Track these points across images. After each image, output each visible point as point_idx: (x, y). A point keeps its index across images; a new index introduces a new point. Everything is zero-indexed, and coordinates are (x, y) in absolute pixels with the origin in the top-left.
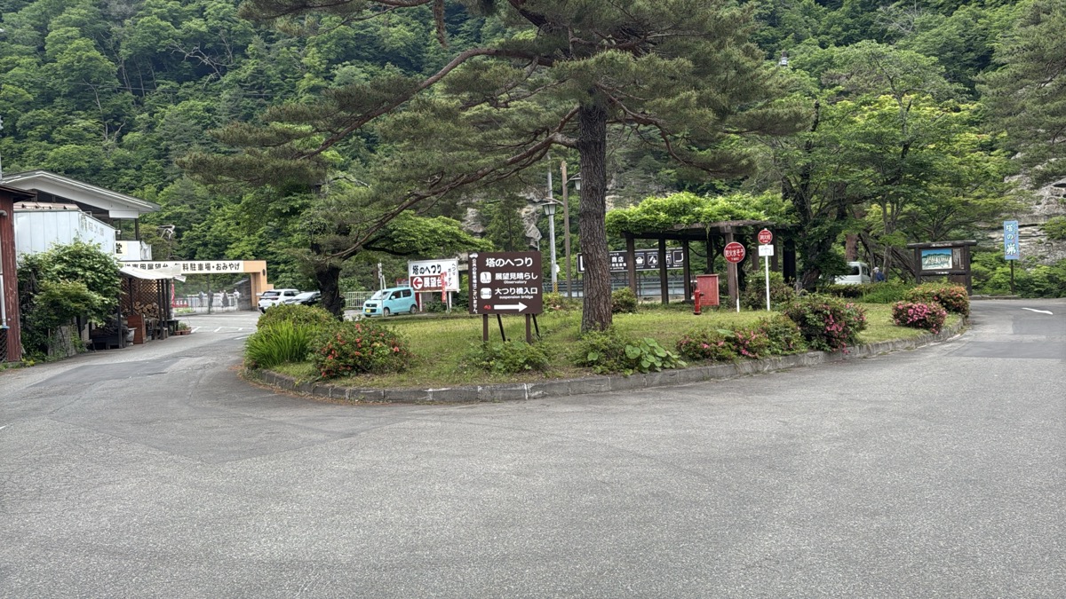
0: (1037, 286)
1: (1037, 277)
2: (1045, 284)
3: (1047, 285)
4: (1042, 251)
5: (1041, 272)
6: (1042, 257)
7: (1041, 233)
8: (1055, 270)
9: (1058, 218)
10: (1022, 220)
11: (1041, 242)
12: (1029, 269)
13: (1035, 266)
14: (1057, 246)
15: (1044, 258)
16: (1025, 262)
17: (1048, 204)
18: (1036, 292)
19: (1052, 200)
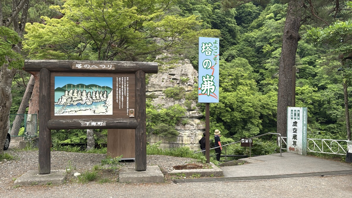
0: (162, 118)
1: (162, 114)
2: (165, 117)
3: (166, 117)
4: (163, 102)
5: (164, 111)
6: (163, 105)
7: (163, 94)
8: (169, 111)
9: (170, 88)
10: (156, 88)
11: (163, 98)
12: (158, 110)
13: (161, 109)
14: (169, 100)
15: (164, 105)
16: (157, 107)
17: (166, 82)
18: (161, 120)
19: (168, 81)
